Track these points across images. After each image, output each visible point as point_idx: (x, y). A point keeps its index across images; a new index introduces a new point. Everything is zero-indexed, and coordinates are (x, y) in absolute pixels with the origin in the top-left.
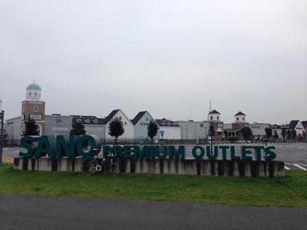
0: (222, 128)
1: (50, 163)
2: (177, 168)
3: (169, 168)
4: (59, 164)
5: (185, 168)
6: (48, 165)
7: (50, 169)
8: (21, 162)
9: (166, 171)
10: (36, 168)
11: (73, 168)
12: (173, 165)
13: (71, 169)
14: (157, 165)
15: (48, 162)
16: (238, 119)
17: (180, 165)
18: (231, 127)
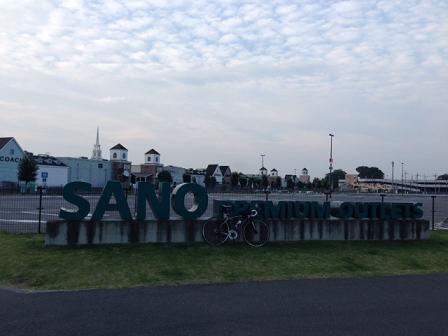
0: (129, 171)
1: (126, 230)
2: (320, 232)
3: (311, 232)
4: (142, 231)
5: (330, 231)
6: (122, 233)
7: (125, 240)
8: (64, 229)
9: (307, 236)
10: (96, 241)
11: (169, 238)
12: (316, 228)
13: (164, 240)
14: (297, 229)
15: (122, 229)
16: (149, 159)
17: (325, 228)
18: (139, 170)
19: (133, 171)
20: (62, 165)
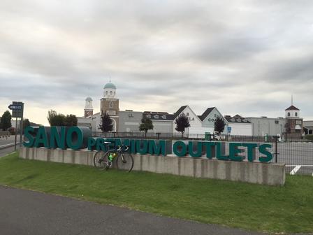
0: (301, 125)
19: (304, 125)
20: (248, 122)
